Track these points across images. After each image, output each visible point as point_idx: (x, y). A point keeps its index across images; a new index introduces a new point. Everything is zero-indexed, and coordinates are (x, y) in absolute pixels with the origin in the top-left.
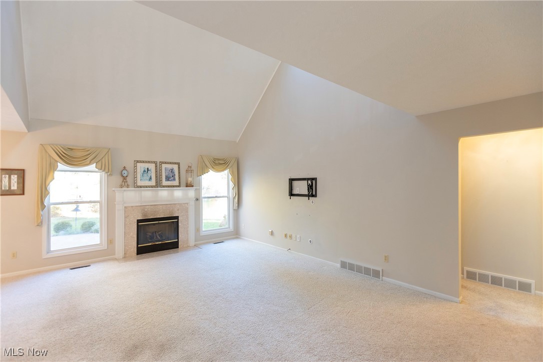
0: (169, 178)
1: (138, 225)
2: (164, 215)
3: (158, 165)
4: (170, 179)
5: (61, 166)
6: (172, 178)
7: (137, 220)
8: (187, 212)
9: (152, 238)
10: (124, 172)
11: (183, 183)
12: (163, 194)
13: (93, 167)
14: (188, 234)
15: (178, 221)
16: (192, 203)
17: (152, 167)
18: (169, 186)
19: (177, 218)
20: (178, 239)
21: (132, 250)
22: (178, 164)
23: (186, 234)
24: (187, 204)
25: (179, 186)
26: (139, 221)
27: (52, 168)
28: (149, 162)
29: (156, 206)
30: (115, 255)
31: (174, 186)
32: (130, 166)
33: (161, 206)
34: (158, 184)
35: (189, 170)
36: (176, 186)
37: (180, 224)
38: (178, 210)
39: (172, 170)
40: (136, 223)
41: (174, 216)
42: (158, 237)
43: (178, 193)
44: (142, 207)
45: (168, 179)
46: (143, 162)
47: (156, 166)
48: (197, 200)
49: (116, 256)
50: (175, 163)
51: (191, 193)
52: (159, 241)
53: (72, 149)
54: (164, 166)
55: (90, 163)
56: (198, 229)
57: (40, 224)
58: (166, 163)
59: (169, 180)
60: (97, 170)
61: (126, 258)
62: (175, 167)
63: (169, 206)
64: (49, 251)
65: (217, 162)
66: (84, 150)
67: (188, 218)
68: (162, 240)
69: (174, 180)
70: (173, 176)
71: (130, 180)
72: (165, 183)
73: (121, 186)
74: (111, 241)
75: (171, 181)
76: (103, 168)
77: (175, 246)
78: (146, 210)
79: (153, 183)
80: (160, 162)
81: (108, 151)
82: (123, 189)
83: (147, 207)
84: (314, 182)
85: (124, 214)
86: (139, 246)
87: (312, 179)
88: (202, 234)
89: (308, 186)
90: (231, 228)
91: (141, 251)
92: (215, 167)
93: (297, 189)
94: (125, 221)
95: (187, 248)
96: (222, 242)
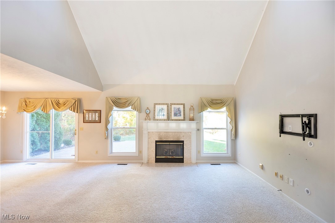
0: (176, 114)
1: (156, 144)
2: (173, 139)
3: (169, 106)
4: (177, 115)
5: (115, 108)
6: (179, 114)
7: (156, 141)
8: (190, 138)
9: (166, 152)
10: (147, 111)
11: (187, 117)
12: (173, 126)
13: (130, 108)
14: (191, 154)
15: (183, 144)
16: (194, 133)
17: (165, 107)
18: (176, 120)
19: (183, 142)
20: (183, 156)
21: (152, 159)
22: (184, 105)
23: (189, 153)
24: (191, 132)
25: (184, 120)
26: (156, 142)
27: (111, 109)
28: (163, 104)
29: (168, 133)
30: (142, 160)
31: (180, 120)
32: (151, 108)
33: (171, 133)
34: (169, 119)
35: (192, 108)
36: (181, 120)
37: (184, 146)
38: (183, 136)
39: (179, 109)
40: (155, 143)
41: (181, 140)
42: (170, 153)
43: (184, 126)
44: (159, 133)
45: (175, 115)
46: (160, 104)
47: (168, 107)
48: (198, 130)
50: (181, 104)
51: (193, 125)
52: (170, 156)
53: (120, 99)
54: (173, 106)
55: (128, 106)
56: (199, 152)
57: (107, 138)
58: (174, 104)
59: (177, 116)
60: (132, 110)
61: (148, 163)
62: (181, 107)
63: (177, 133)
64: (112, 153)
65: (214, 102)
66: (126, 99)
67: (191, 142)
68: (173, 156)
69: (180, 115)
70: (179, 113)
71: (151, 115)
72: (173, 117)
73: (145, 120)
74: (140, 151)
75: (178, 116)
76: (137, 110)
77: (181, 161)
78: (161, 135)
79: (165, 117)
80: (171, 104)
81: (138, 99)
83: (162, 133)
84: (312, 119)
85: (148, 136)
86: (157, 157)
87: (309, 116)
88: (202, 155)
89: (303, 123)
90: (229, 154)
91: (158, 161)
92: (212, 106)
93: (289, 126)
94: (148, 140)
95: (191, 164)
96: (220, 164)
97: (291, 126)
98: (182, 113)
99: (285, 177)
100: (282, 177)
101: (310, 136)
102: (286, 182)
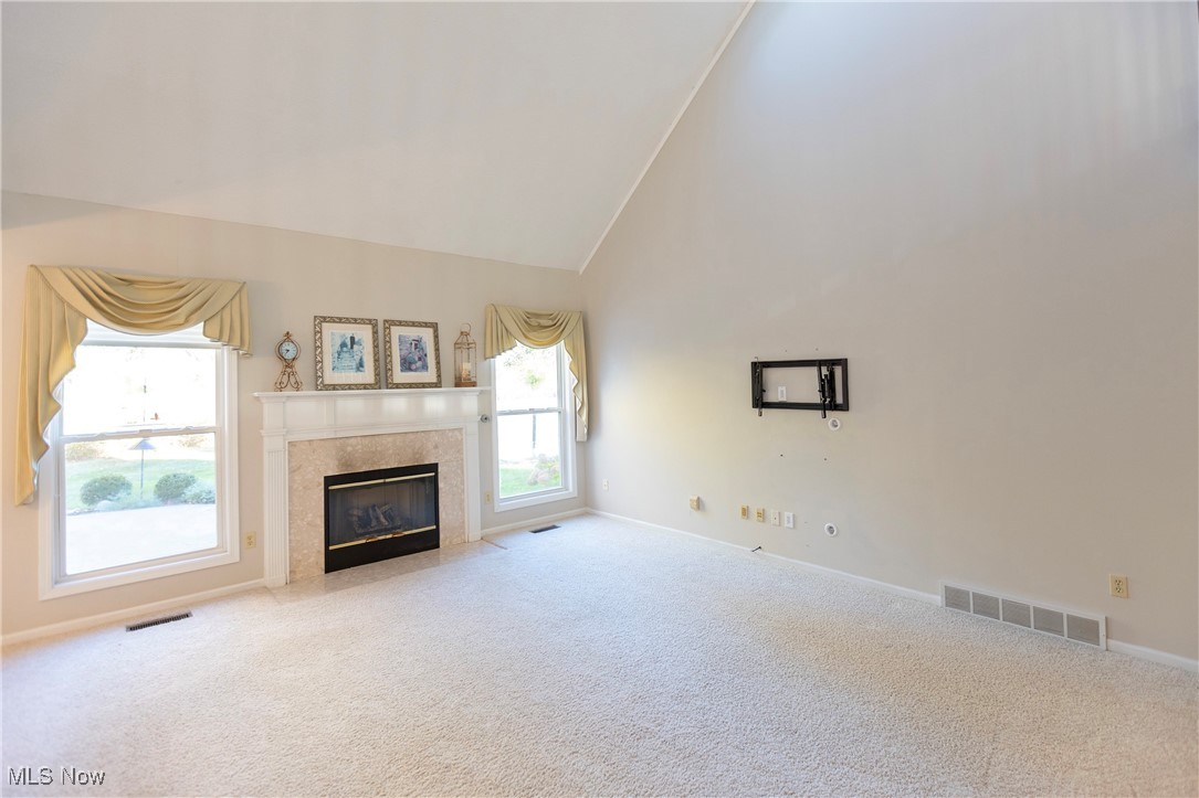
0: (410, 363)
1: (327, 491)
2: (398, 463)
3: (381, 330)
4: (413, 367)
5: (96, 329)
6: (419, 364)
7: (326, 478)
8: (460, 451)
9: (365, 522)
10: (286, 346)
11: (448, 376)
12: (396, 406)
13: (195, 332)
14: (463, 510)
15: (436, 477)
16: (473, 427)
17: (364, 334)
18: (410, 386)
19: (434, 467)
20: (437, 524)
21: (312, 559)
22: (435, 326)
23: (458, 510)
24: (460, 430)
25: (438, 385)
26: (329, 481)
27: (70, 334)
28: (355, 321)
29: (377, 438)
30: (261, 575)
31: (424, 385)
32: (303, 332)
33: (390, 439)
34: (383, 380)
35: (463, 343)
36: (430, 385)
37: (441, 485)
38: (436, 447)
39: (418, 343)
40: (323, 486)
41: (427, 463)
42: (383, 520)
43: (436, 404)
44: (338, 443)
45: (407, 365)
46: (340, 320)
47: (375, 333)
48: (485, 419)
49: (267, 580)
50: (426, 325)
51: (469, 401)
52: (387, 531)
53: (130, 282)
54: (396, 331)
55: (187, 322)
56: (488, 496)
57: (31, 500)
58: (400, 323)
59: (410, 370)
60: (207, 341)
61: (295, 583)
62: (427, 335)
63: (412, 436)
64: (60, 577)
65: (534, 322)
66: (168, 284)
67: (461, 467)
68: (395, 528)
69: (425, 367)
70: (420, 359)
71: (303, 368)
72: (399, 376)
73: (280, 387)
74: (250, 540)
75: (416, 370)
76: (226, 337)
77: (430, 541)
78: (349, 449)
79: (368, 376)
80: (386, 321)
81: (239, 291)
82: (286, 393)
83: (353, 441)
84: (838, 371)
85: (289, 462)
86: (331, 548)
87: (831, 363)
88: (500, 507)
89: (822, 380)
90: (572, 489)
91: (337, 561)
92: (529, 335)
93: (780, 389)
94: (291, 480)
95: (463, 546)
96: (554, 527)
97: (784, 388)
98: (431, 360)
99: (772, 513)
100: (762, 515)
101: (835, 407)
102: (775, 525)
